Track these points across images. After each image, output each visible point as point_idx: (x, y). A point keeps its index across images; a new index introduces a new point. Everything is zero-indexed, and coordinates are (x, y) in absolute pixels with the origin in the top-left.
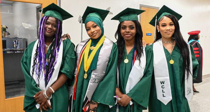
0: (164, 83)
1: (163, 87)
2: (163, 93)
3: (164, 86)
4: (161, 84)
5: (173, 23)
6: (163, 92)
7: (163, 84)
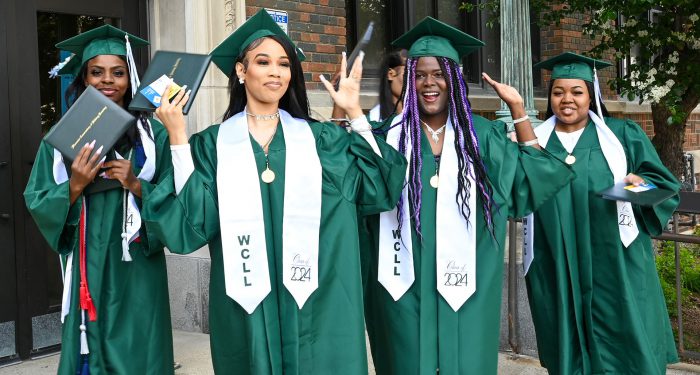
0: (247, 243)
1: (246, 254)
2: (246, 274)
3: (247, 250)
4: (241, 243)
5: (287, 60)
6: (245, 271)
7: (245, 246)
